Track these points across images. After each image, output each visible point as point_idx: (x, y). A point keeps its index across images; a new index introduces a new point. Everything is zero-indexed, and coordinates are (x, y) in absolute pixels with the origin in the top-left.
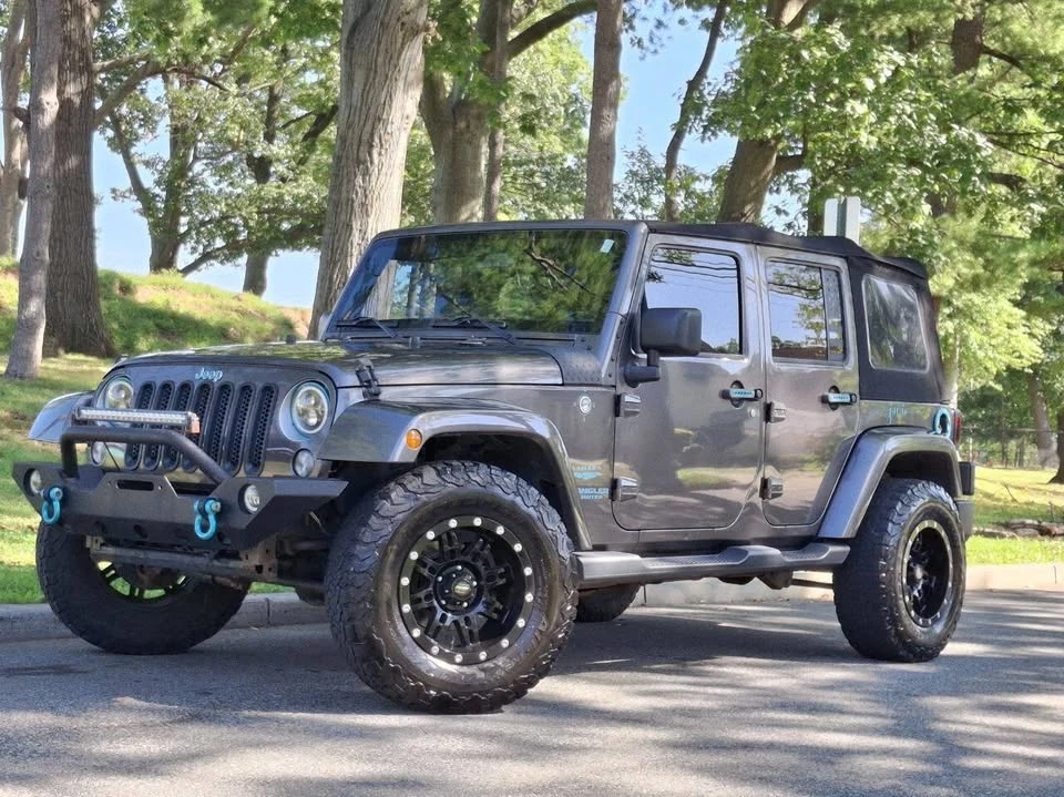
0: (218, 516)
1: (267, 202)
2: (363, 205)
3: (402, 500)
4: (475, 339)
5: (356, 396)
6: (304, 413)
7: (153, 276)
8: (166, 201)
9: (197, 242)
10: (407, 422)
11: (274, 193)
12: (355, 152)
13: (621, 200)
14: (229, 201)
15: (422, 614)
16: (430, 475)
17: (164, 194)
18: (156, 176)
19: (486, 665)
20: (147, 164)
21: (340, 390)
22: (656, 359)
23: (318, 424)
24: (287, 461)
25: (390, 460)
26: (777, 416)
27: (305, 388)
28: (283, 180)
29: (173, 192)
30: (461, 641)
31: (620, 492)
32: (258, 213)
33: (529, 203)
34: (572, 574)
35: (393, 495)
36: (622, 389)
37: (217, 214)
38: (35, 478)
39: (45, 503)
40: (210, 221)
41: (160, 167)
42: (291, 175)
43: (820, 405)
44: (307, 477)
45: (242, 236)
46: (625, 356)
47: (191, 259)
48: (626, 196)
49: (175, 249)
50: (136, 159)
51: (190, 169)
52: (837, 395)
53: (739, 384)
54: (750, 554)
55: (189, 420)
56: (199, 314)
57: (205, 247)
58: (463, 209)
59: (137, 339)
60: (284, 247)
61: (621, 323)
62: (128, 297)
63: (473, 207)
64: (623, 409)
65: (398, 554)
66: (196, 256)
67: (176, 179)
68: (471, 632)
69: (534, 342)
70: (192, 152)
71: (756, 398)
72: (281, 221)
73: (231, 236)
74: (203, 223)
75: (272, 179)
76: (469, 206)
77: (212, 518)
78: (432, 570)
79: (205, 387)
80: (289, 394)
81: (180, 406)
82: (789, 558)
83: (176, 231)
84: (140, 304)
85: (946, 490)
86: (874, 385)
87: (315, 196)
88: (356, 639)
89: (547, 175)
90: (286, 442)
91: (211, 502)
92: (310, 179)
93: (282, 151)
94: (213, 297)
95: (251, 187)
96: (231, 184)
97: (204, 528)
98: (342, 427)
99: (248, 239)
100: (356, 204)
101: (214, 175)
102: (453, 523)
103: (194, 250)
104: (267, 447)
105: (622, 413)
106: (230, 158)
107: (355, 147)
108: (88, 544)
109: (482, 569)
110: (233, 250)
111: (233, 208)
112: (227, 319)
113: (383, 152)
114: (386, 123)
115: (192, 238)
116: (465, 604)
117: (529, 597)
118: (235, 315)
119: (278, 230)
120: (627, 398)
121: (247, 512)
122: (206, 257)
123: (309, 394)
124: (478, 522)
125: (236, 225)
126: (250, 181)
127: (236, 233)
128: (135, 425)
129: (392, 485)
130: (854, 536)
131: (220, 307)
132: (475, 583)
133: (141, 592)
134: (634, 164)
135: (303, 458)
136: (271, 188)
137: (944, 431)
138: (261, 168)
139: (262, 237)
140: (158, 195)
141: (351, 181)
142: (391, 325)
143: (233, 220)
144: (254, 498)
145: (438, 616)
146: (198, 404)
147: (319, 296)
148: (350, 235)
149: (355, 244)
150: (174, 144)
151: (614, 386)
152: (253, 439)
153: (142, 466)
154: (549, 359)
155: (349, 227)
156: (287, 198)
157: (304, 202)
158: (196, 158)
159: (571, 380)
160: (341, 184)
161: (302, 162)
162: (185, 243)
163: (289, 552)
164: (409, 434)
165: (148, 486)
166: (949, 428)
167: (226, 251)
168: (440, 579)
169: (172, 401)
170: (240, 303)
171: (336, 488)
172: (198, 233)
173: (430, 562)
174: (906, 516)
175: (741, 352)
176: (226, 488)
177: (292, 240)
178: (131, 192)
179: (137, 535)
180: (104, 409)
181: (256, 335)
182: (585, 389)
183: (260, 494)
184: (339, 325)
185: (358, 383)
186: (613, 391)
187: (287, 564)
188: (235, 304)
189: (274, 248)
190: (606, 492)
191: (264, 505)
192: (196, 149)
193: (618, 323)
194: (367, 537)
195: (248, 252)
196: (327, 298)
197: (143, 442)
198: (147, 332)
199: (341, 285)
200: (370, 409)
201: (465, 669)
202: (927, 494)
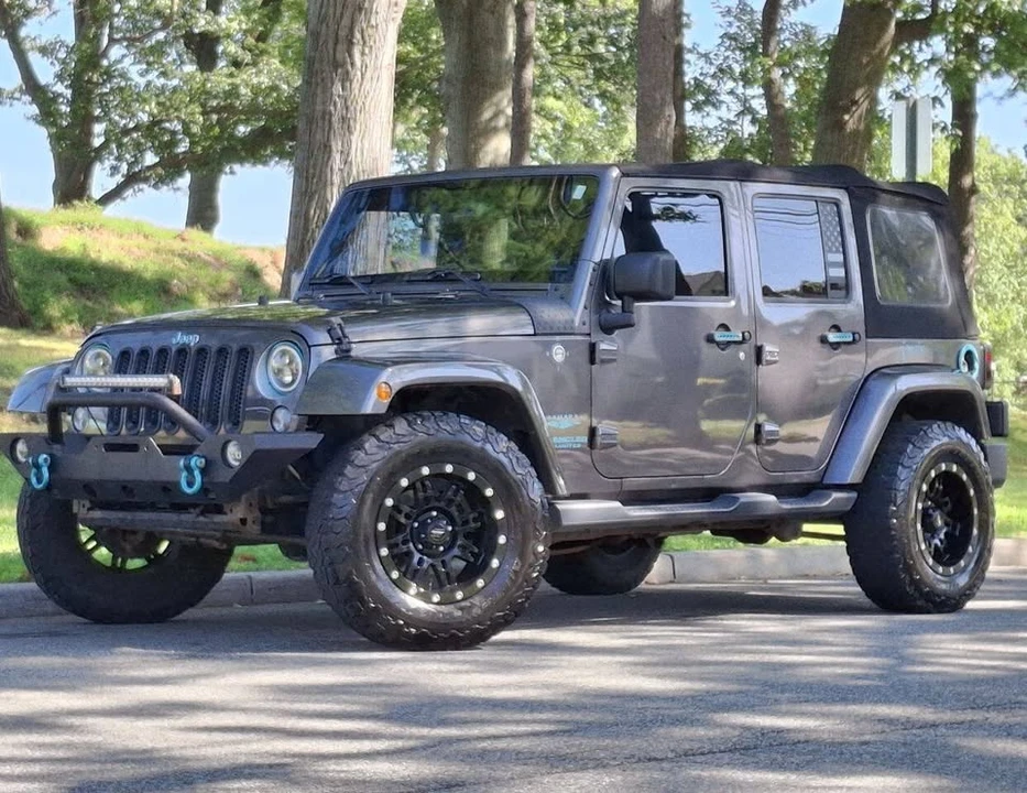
0: (203, 471)
1: (215, 97)
2: (344, 119)
3: (374, 450)
4: (447, 293)
5: (328, 353)
6: (279, 372)
7: (62, 211)
8: (72, 103)
9: (119, 158)
10: (377, 375)
11: (225, 83)
12: (331, 52)
13: (714, 76)
14: (162, 99)
15: (400, 559)
16: (401, 426)
17: (68, 93)
18: (58, 68)
19: (463, 604)
20: (44, 51)
21: (312, 349)
22: (631, 306)
23: (293, 381)
24: (266, 419)
25: (363, 412)
26: (768, 358)
27: (280, 348)
28: (236, 64)
29: (82, 92)
30: (438, 582)
31: (599, 440)
32: (203, 114)
33: (589, 82)
34: (544, 516)
35: (367, 446)
36: (597, 337)
37: (145, 118)
38: (21, 447)
39: (34, 470)
40: (136, 128)
41: (62, 55)
42: (248, 58)
43: (819, 345)
44: (286, 431)
45: (182, 148)
46: (599, 304)
47: (112, 183)
48: (721, 70)
49: (86, 171)
50: (27, 45)
51: (105, 54)
52: (838, 334)
53: (725, 327)
54: (742, 500)
55: (171, 382)
56: (128, 263)
57: (130, 165)
58: (487, 105)
59: (46, 302)
60: (241, 161)
61: (594, 270)
62: (30, 243)
63: (501, 101)
64: (598, 356)
65: (374, 501)
66: (119, 179)
67: (84, 71)
68: (447, 574)
69: (508, 293)
70: (106, 31)
71: (744, 340)
72: (236, 124)
73: (165, 148)
74: (126, 132)
75: (222, 63)
76: (495, 100)
77: (197, 473)
78: (407, 516)
79: (183, 351)
80: (265, 353)
81: (159, 370)
82: (787, 506)
83: (88, 144)
84: (47, 252)
85: (967, 431)
86: (883, 321)
87: (285, 87)
88: (337, 582)
89: (612, 41)
90: (263, 401)
91: (195, 458)
92: (275, 63)
93: (235, 25)
94: (146, 237)
95: (192, 77)
96: (164, 74)
97: (190, 484)
98: (316, 383)
99: (190, 151)
100: (335, 119)
101: (139, 62)
102: (426, 471)
103: (114, 170)
104: (245, 406)
105: (597, 360)
106: (161, 36)
107: (331, 45)
108: (75, 510)
109: (456, 514)
110: (170, 167)
111: (168, 110)
112: (168, 268)
113: (367, 51)
114: (369, 12)
115: (111, 153)
116: (442, 548)
117: (502, 540)
118: (178, 262)
119: (232, 136)
120: (603, 346)
121: (230, 466)
122: (132, 179)
123: (284, 353)
124: (449, 469)
125: (174, 133)
126: (190, 68)
127: (173, 143)
128: (115, 389)
129: (366, 437)
130: (860, 481)
131: (157, 251)
132: (450, 528)
133: (124, 562)
134: (730, 24)
135: (281, 415)
136: (220, 78)
137: (971, 367)
138: (204, 49)
139: (210, 146)
140: (60, 95)
141: (327, 91)
142: (363, 281)
143: (167, 125)
144: (236, 453)
145: (416, 560)
146: (176, 367)
147: (292, 237)
148: (329, 158)
149: (336, 168)
150: (80, 21)
151: (589, 334)
152: (231, 401)
153: (124, 431)
154: (521, 309)
155: (327, 148)
156: (243, 90)
157: (268, 95)
158: (112, 41)
159: (543, 331)
160: (315, 94)
161: (262, 38)
162: (101, 162)
163: (270, 506)
164: (379, 387)
165: (133, 448)
166: (977, 365)
167: (160, 171)
168: (416, 525)
169: (150, 365)
170: (183, 244)
171: (312, 440)
172: (120, 146)
173: (406, 509)
174: (918, 459)
175: (727, 294)
176: (209, 444)
177: (252, 150)
178: (21, 91)
179: (123, 496)
180: (82, 375)
181: (209, 289)
182: (558, 338)
183: (241, 449)
184: (311, 284)
185: (330, 341)
186: (587, 338)
187: (269, 519)
188: (178, 245)
189: (229, 161)
190: (585, 439)
191: (245, 459)
192: (111, 27)
193: (591, 270)
194: (344, 486)
195: (190, 169)
196: (303, 240)
197: (124, 406)
198: (58, 291)
199: (320, 223)
200: (341, 365)
201: (443, 608)
202: (942, 436)
